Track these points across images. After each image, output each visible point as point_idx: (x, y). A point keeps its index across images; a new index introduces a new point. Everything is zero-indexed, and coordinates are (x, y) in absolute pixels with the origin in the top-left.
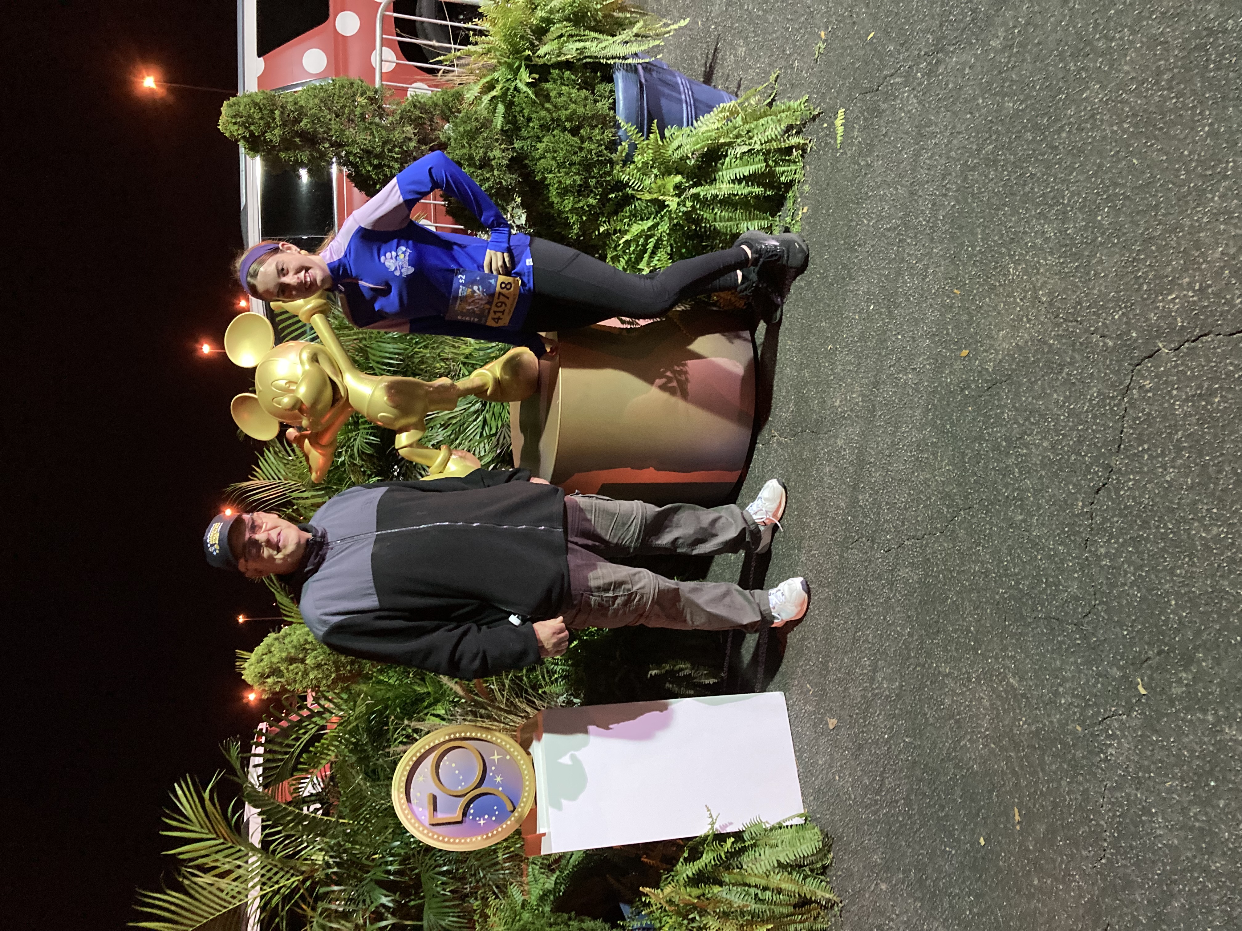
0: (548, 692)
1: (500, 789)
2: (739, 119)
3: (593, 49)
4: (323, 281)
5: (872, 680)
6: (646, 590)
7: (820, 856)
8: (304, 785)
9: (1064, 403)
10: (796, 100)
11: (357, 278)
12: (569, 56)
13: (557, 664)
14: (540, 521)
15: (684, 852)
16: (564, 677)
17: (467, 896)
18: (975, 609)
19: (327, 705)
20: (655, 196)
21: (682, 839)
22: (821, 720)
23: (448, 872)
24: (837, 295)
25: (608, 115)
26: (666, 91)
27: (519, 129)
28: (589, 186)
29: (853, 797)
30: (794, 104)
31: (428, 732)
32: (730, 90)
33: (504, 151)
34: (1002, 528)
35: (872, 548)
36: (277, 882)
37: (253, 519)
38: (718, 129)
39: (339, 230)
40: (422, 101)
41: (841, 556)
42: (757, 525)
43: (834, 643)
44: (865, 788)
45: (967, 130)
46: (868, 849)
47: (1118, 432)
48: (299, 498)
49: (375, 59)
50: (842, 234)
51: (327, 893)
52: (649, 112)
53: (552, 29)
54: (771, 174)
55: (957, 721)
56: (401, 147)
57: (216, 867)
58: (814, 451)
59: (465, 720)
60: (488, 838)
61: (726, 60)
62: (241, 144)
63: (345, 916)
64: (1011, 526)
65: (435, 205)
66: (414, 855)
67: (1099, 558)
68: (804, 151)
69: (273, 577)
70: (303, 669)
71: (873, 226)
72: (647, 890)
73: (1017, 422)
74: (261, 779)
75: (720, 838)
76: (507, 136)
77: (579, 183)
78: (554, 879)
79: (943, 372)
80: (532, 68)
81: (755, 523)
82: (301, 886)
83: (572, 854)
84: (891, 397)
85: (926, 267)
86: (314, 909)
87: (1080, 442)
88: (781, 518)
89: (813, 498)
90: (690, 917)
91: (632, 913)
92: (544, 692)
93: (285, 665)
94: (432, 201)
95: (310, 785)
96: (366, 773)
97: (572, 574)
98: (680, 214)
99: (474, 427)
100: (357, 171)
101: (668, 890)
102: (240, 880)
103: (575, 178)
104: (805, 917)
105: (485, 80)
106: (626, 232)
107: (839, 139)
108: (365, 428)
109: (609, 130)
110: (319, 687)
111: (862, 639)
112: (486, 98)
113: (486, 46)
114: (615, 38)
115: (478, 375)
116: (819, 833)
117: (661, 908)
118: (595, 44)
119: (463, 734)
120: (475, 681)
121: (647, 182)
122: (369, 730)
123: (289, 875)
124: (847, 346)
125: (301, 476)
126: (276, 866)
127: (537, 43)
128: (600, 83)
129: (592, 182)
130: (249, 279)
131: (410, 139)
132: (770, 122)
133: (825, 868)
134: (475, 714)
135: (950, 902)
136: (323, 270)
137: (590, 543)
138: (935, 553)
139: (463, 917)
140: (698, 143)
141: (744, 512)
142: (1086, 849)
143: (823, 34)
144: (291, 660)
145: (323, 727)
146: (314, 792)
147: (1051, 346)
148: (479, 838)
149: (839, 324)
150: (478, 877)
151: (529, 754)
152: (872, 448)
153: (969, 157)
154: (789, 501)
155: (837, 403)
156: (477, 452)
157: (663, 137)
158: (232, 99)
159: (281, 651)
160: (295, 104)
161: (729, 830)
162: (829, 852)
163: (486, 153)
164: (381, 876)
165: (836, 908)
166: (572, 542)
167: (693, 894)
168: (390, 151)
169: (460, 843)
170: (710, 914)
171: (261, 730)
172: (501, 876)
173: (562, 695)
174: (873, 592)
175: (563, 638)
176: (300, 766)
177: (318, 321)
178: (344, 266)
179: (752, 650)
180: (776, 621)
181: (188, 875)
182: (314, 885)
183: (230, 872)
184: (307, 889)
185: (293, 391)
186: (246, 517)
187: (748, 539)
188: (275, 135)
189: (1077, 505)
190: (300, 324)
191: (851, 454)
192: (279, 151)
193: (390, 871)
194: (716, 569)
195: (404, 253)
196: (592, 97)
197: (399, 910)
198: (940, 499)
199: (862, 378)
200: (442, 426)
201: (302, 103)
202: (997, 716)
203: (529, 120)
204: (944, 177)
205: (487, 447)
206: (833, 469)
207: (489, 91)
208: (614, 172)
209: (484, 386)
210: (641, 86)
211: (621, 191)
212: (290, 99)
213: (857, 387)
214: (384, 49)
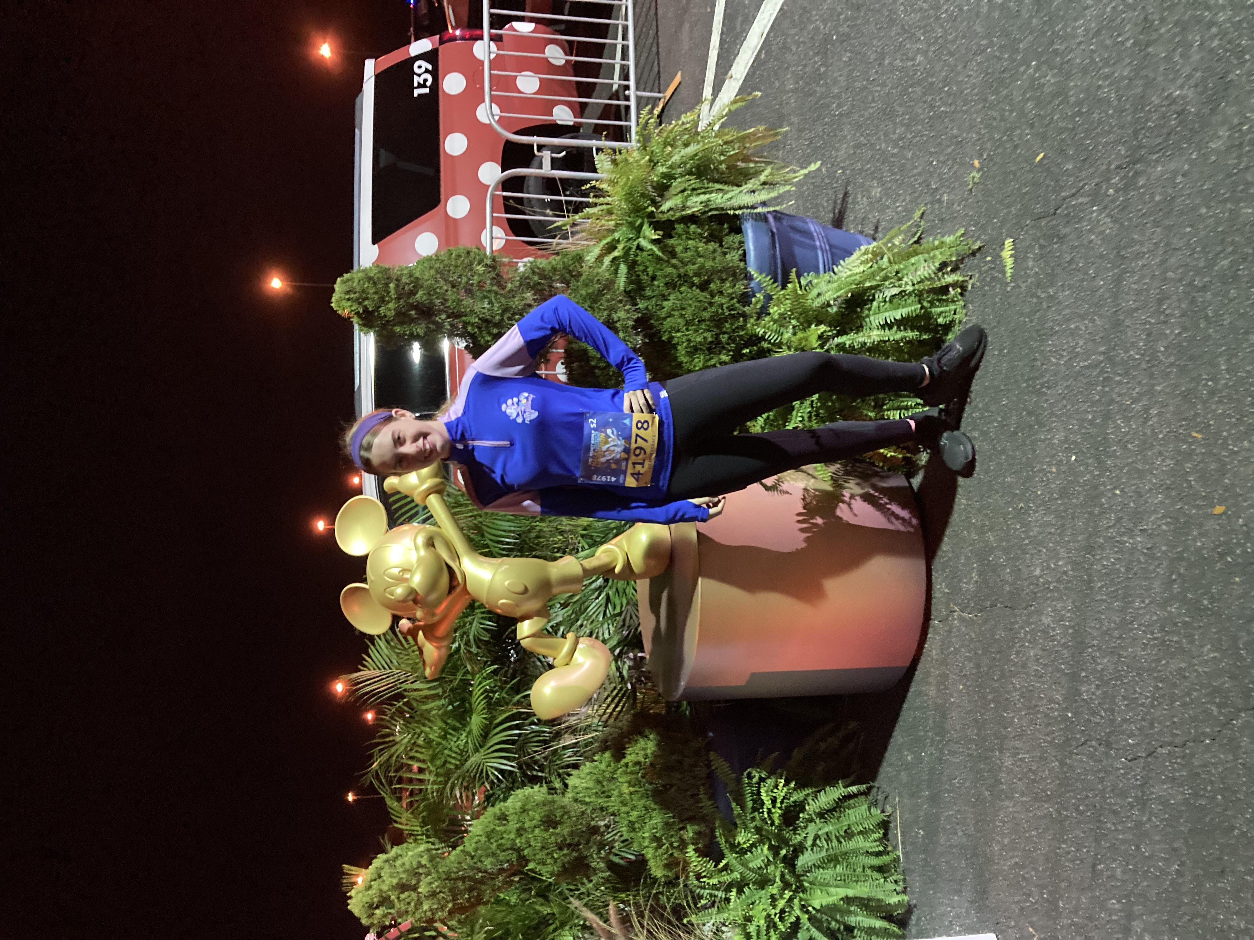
2: (885, 259)
3: (719, 201)
4: (443, 446)
10: (949, 235)
12: (694, 210)
24: (1024, 445)
25: (738, 266)
26: (798, 237)
27: (644, 289)
28: (721, 343)
30: (946, 239)
32: (866, 235)
33: (628, 313)
35: (1107, 755)
38: (862, 272)
40: (541, 266)
41: (1062, 764)
43: (1064, 875)
45: (1188, 244)
49: (485, 238)
50: (1023, 376)
52: (782, 261)
53: (674, 184)
54: (927, 316)
58: (1011, 630)
61: (858, 203)
62: (355, 320)
68: (963, 288)
70: (416, 899)
71: (1064, 365)
76: (630, 297)
77: (710, 339)
79: (1188, 534)
80: (656, 225)
84: (1113, 564)
85: (1146, 409)
89: (1015, 688)
92: (690, 923)
93: (397, 893)
99: (595, 606)
103: (705, 335)
105: (605, 242)
107: (1009, 272)
108: (482, 613)
109: (741, 282)
111: (1106, 874)
112: (607, 260)
113: (605, 207)
114: (741, 188)
115: (605, 552)
118: (721, 195)
121: (785, 334)
124: (1044, 504)
125: (415, 667)
127: (658, 199)
128: (728, 234)
129: (724, 338)
130: (363, 453)
132: (922, 261)
136: (441, 434)
138: (1206, 766)
140: (841, 289)
143: (976, 163)
144: (403, 887)
149: (1029, 479)
152: (1094, 628)
153: (1195, 275)
155: (1038, 572)
156: (600, 634)
157: (801, 285)
158: (346, 276)
159: (392, 875)
160: (411, 276)
163: (609, 315)
168: (509, 319)
177: (434, 503)
178: (462, 424)
185: (406, 580)
188: (389, 310)
190: (413, 505)
191: (1064, 635)
192: (394, 325)
196: (719, 250)
198: (1205, 696)
199: (1069, 542)
201: (417, 274)
203: (654, 278)
204: (1160, 302)
205: (612, 629)
206: (1040, 653)
207: (610, 253)
208: (749, 325)
209: (611, 563)
210: (773, 234)
211: (756, 345)
212: (406, 272)
213: (1063, 553)
214: (494, 227)
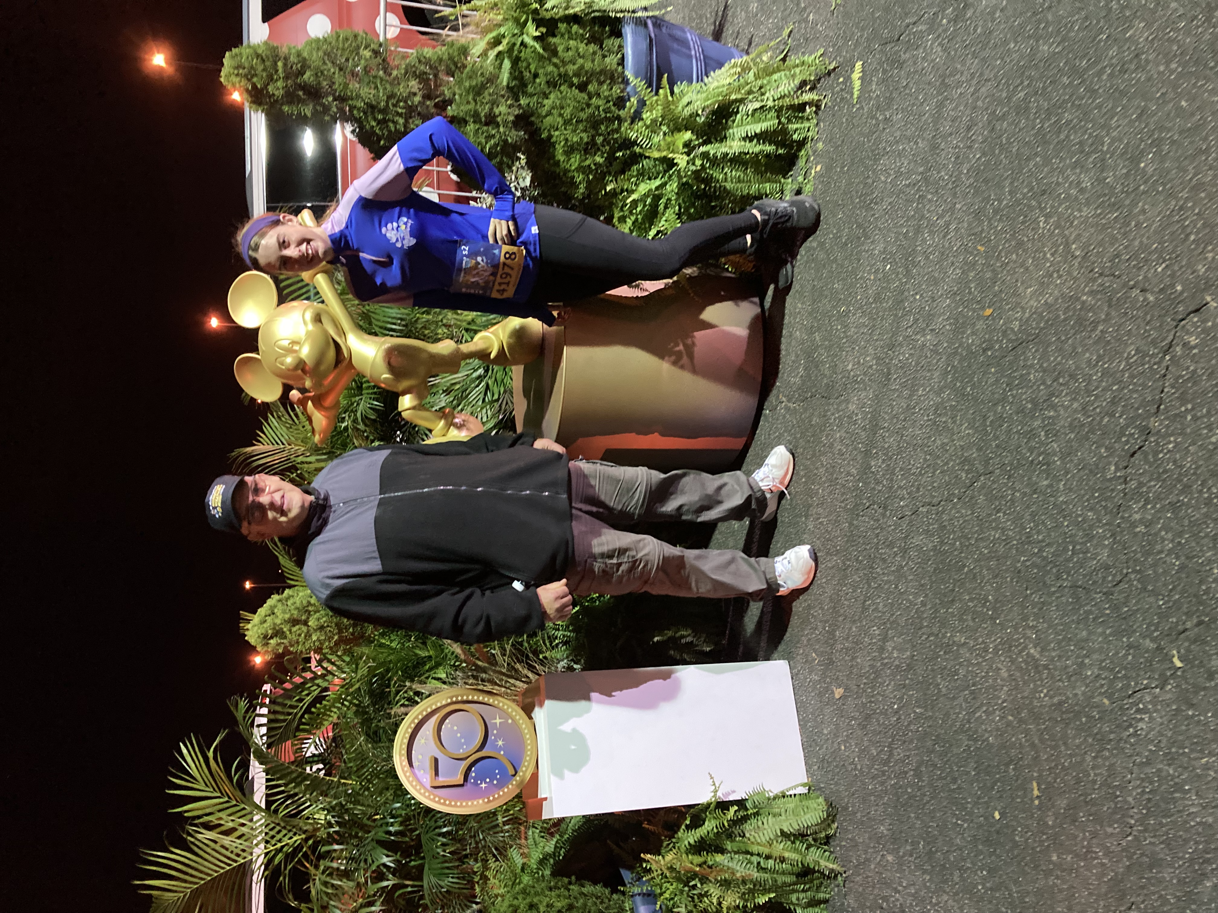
0: (549, 657)
1: (502, 753)
2: (751, 74)
3: (601, 3)
4: (325, 253)
5: (882, 649)
6: (650, 557)
7: (823, 825)
8: (307, 745)
9: (1097, 362)
10: (810, 55)
11: (358, 250)
12: (577, 9)
13: (558, 630)
14: (543, 488)
15: (686, 819)
16: (565, 643)
17: (466, 856)
18: (996, 577)
19: (330, 667)
20: (664, 154)
21: (684, 806)
22: (827, 689)
23: (448, 833)
24: (851, 255)
25: (616, 70)
26: (675, 46)
27: (526, 86)
28: (596, 144)
29: (859, 767)
30: (807, 58)
31: (430, 695)
32: (740, 48)
33: (509, 108)
34: (1025, 494)
35: (884, 515)
36: (280, 841)
37: (255, 481)
38: (730, 84)
39: (343, 195)
40: (427, 56)
41: (851, 524)
42: (763, 492)
43: (842, 611)
44: (873, 759)
45: (996, 76)
46: (874, 820)
47: (1157, 392)
48: (302, 463)
49: (379, 25)
50: (857, 192)
51: (329, 852)
52: (658, 67)
54: (784, 132)
55: (972, 693)
56: (406, 102)
57: (221, 825)
58: (825, 416)
59: (466, 683)
60: (489, 801)
61: (737, 17)
63: (346, 874)
64: (1035, 492)
65: (438, 172)
66: (414, 816)
67: (1134, 525)
68: (818, 107)
69: (277, 540)
70: (305, 631)
71: (890, 183)
72: (648, 856)
73: (1044, 383)
74: (265, 738)
75: (723, 806)
76: (513, 92)
77: (586, 140)
78: (554, 843)
79: (963, 333)
80: (539, 22)
81: (761, 490)
82: (303, 843)
83: (572, 817)
84: (907, 359)
85: (947, 224)
86: (317, 867)
87: (1114, 402)
88: (788, 485)
89: (822, 464)
90: (691, 884)
91: (632, 879)
92: (545, 658)
93: (288, 627)
94: (435, 168)
95: (313, 746)
96: (368, 735)
97: (576, 541)
98: (689, 173)
99: (476, 393)
100: (361, 127)
101: (669, 857)
102: (244, 838)
103: (582, 135)
104: (807, 886)
105: (490, 36)
106: (633, 192)
107: (856, 94)
108: (368, 394)
109: (618, 86)
110: (321, 649)
111: (872, 608)
112: (492, 54)
115: (481, 338)
116: (824, 803)
117: (662, 874)
119: (465, 698)
120: (475, 646)
121: (656, 140)
122: (371, 693)
123: (291, 834)
124: (861, 307)
125: (305, 441)
126: (278, 824)
128: (609, 37)
129: (599, 140)
130: (251, 253)
131: (415, 94)
132: (783, 78)
133: (828, 837)
134: (475, 677)
135: (961, 876)
136: (324, 241)
137: (594, 509)
138: (951, 520)
139: (463, 878)
140: (709, 100)
141: (750, 479)
142: (1110, 826)
144: (294, 622)
145: (326, 689)
146: (316, 752)
147: (1084, 302)
148: (481, 801)
149: (852, 285)
150: (477, 839)
151: (531, 718)
152: (886, 413)
153: (998, 105)
154: (797, 468)
155: (850, 367)
156: (479, 418)
157: (672, 93)
158: (235, 51)
159: (284, 612)
160: (298, 56)
161: (731, 798)
162: (833, 822)
163: (491, 109)
164: (382, 836)
165: (839, 878)
166: (577, 509)
167: (695, 862)
168: (394, 105)
169: (461, 806)
170: (711, 882)
171: (266, 691)
172: (501, 839)
173: (563, 660)
174: (884, 560)
175: (566, 603)
176: (302, 727)
177: (321, 280)
178: (346, 237)
179: (756, 619)
180: (781, 589)
181: (193, 833)
182: (316, 844)
183: (234, 830)
184: (309, 847)
185: (296, 351)
186: (248, 479)
187: (754, 506)
188: (277, 89)
189: (1109, 469)
190: (303, 284)
191: (864, 419)
192: (282, 104)
193: (391, 832)
194: (718, 536)
195: (406, 224)
196: (599, 53)
197: (400, 871)
198: (958, 464)
199: (877, 340)
200: (444, 391)
201: (305, 54)
202: (1016, 688)
203: (536, 76)
204: (969, 129)
205: (489, 413)
206: (844, 435)
207: (495, 46)
208: (622, 129)
209: (487, 349)
210: (651, 40)
211: (629, 149)
212: (293, 51)
213: (871, 351)
214: (388, 14)
